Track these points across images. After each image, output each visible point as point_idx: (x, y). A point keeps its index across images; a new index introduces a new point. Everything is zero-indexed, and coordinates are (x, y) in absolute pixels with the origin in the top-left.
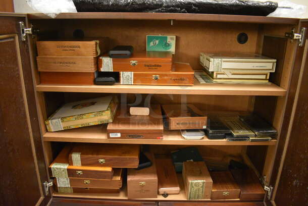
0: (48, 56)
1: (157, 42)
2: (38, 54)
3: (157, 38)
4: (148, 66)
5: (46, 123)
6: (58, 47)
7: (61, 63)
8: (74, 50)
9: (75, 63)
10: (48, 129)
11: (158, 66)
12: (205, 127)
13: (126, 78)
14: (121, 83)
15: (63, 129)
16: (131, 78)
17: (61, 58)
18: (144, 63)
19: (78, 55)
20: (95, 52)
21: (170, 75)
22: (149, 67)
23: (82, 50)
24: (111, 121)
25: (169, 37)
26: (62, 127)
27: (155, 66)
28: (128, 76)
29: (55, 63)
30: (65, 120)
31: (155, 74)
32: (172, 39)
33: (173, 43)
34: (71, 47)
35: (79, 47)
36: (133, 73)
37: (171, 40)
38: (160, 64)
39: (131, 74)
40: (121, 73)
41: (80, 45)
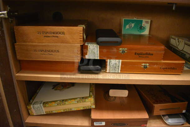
0: (28, 43)
1: (133, 25)
2: (17, 41)
3: (133, 21)
4: (138, 54)
5: (28, 107)
6: (39, 33)
7: (42, 51)
8: (57, 37)
9: (58, 51)
10: (30, 113)
11: (150, 54)
12: (184, 111)
13: (113, 66)
14: (108, 71)
15: (45, 113)
16: (119, 66)
17: (43, 46)
18: (134, 51)
19: (63, 42)
20: (82, 40)
21: (160, 64)
22: (140, 55)
23: (67, 37)
24: (94, 107)
25: (144, 21)
26: (44, 111)
27: (147, 54)
28: (116, 64)
29: (35, 50)
30: (47, 105)
31: (145, 63)
32: (147, 22)
33: (147, 27)
34: (54, 33)
35: (63, 33)
36: (121, 61)
37: (146, 24)
38: (151, 52)
39: (119, 62)
40: (108, 61)
41: (65, 31)
